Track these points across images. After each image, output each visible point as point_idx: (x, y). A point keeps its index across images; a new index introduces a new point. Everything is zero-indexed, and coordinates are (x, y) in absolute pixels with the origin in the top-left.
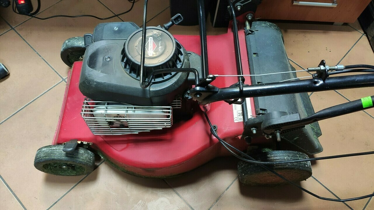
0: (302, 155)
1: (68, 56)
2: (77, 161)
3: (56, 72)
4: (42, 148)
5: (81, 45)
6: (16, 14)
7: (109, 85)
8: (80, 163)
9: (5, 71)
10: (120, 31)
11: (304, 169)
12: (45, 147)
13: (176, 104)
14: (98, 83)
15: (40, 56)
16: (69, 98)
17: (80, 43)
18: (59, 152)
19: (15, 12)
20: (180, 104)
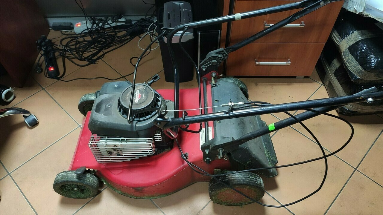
0: (253, 174)
1: (84, 108)
2: (85, 182)
3: (74, 120)
4: (60, 174)
5: (93, 99)
6: (47, 78)
7: (108, 124)
8: (87, 184)
9: (36, 120)
10: (119, 87)
11: (254, 185)
12: (62, 173)
13: (157, 138)
14: (101, 122)
15: (63, 109)
16: (82, 138)
17: (92, 97)
18: (72, 176)
19: (46, 77)
20: (160, 137)
